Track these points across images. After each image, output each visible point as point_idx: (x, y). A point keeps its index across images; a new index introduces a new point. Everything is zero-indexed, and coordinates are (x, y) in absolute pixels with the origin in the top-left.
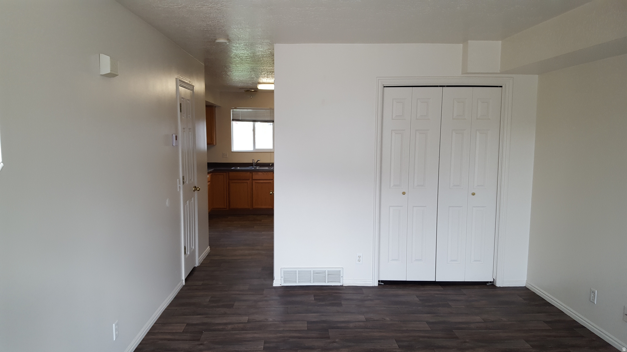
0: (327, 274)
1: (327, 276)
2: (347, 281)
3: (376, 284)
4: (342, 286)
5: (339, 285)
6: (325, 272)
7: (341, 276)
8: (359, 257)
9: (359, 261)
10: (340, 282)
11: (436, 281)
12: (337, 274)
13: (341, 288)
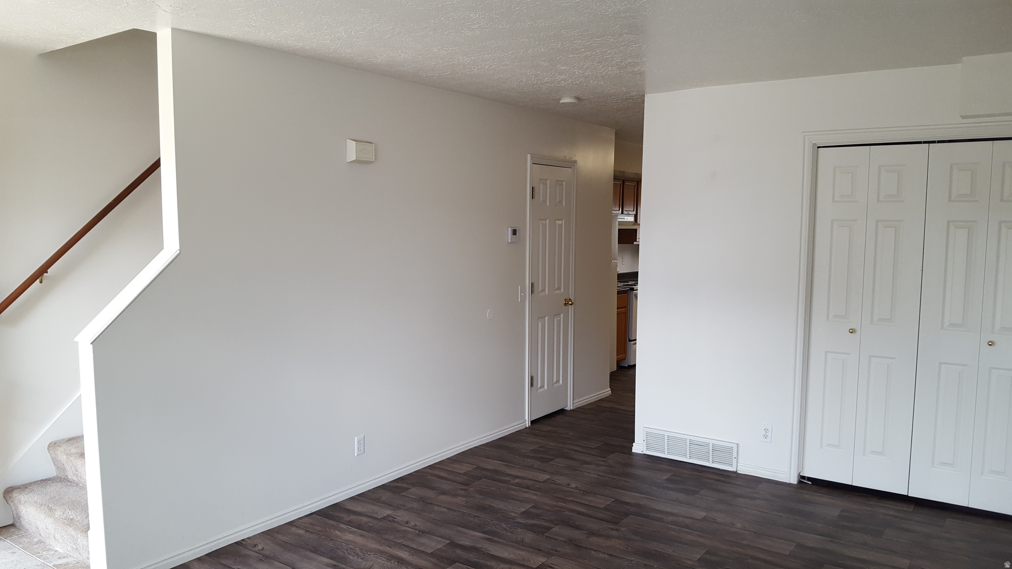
0: (711, 449)
1: (711, 453)
2: (746, 466)
3: (794, 480)
4: (735, 473)
5: (731, 470)
6: (708, 445)
7: (734, 457)
8: (766, 430)
9: (766, 436)
10: (731, 465)
11: (909, 495)
12: (726, 452)
13: (734, 475)
